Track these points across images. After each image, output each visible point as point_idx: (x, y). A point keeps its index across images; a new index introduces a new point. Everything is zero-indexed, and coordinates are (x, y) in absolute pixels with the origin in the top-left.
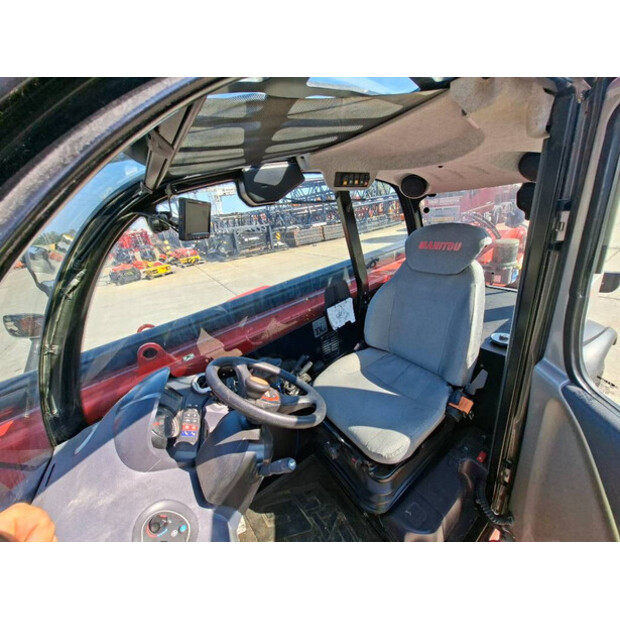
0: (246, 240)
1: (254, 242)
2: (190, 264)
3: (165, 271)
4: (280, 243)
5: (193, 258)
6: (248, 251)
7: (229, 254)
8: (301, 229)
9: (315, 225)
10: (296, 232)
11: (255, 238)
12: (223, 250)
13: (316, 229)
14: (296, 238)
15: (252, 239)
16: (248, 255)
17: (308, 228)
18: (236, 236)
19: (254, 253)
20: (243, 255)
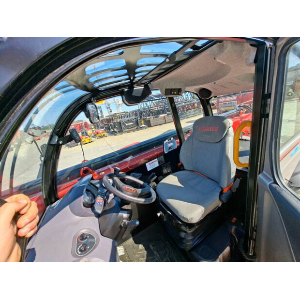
0: (127, 125)
1: (131, 125)
2: (100, 137)
3: (89, 141)
4: (143, 125)
5: (102, 134)
6: (128, 130)
7: (119, 132)
8: (154, 118)
9: (161, 116)
10: (151, 120)
11: (131, 124)
12: (116, 130)
13: (161, 118)
14: (151, 122)
15: (129, 124)
16: (128, 132)
17: (157, 117)
18: (122, 123)
19: (131, 131)
20: (125, 132)
